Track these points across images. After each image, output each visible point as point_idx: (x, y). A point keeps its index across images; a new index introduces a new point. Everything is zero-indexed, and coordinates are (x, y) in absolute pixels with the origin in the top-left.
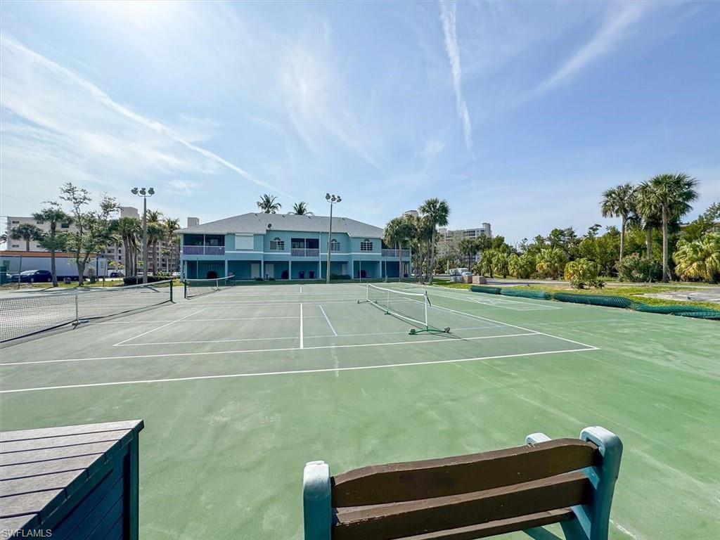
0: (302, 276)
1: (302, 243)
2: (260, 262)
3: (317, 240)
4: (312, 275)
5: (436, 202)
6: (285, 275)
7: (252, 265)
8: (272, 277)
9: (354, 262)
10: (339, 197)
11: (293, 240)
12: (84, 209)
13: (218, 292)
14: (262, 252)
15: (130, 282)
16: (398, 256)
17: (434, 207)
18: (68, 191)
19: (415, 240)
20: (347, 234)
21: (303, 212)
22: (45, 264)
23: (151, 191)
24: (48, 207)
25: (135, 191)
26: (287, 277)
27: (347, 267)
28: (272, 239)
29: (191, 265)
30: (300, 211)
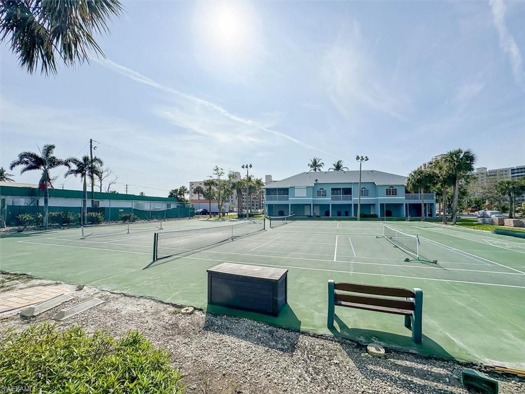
0: (339, 214)
1: (339, 191)
2: (310, 205)
3: (351, 189)
4: (347, 214)
5: (460, 151)
6: (327, 214)
7: (305, 207)
8: (318, 215)
9: (380, 204)
10: (366, 157)
11: (332, 189)
12: (222, 178)
13: (286, 225)
14: (312, 199)
15: (241, 216)
16: (421, 199)
17: (457, 157)
18: (216, 170)
19: (439, 185)
20: (374, 183)
21: (340, 167)
22: (206, 206)
23: (251, 166)
24: (209, 178)
25: (243, 167)
26: (329, 215)
27: (374, 208)
28: (318, 190)
29: (270, 206)
30: (338, 167)
